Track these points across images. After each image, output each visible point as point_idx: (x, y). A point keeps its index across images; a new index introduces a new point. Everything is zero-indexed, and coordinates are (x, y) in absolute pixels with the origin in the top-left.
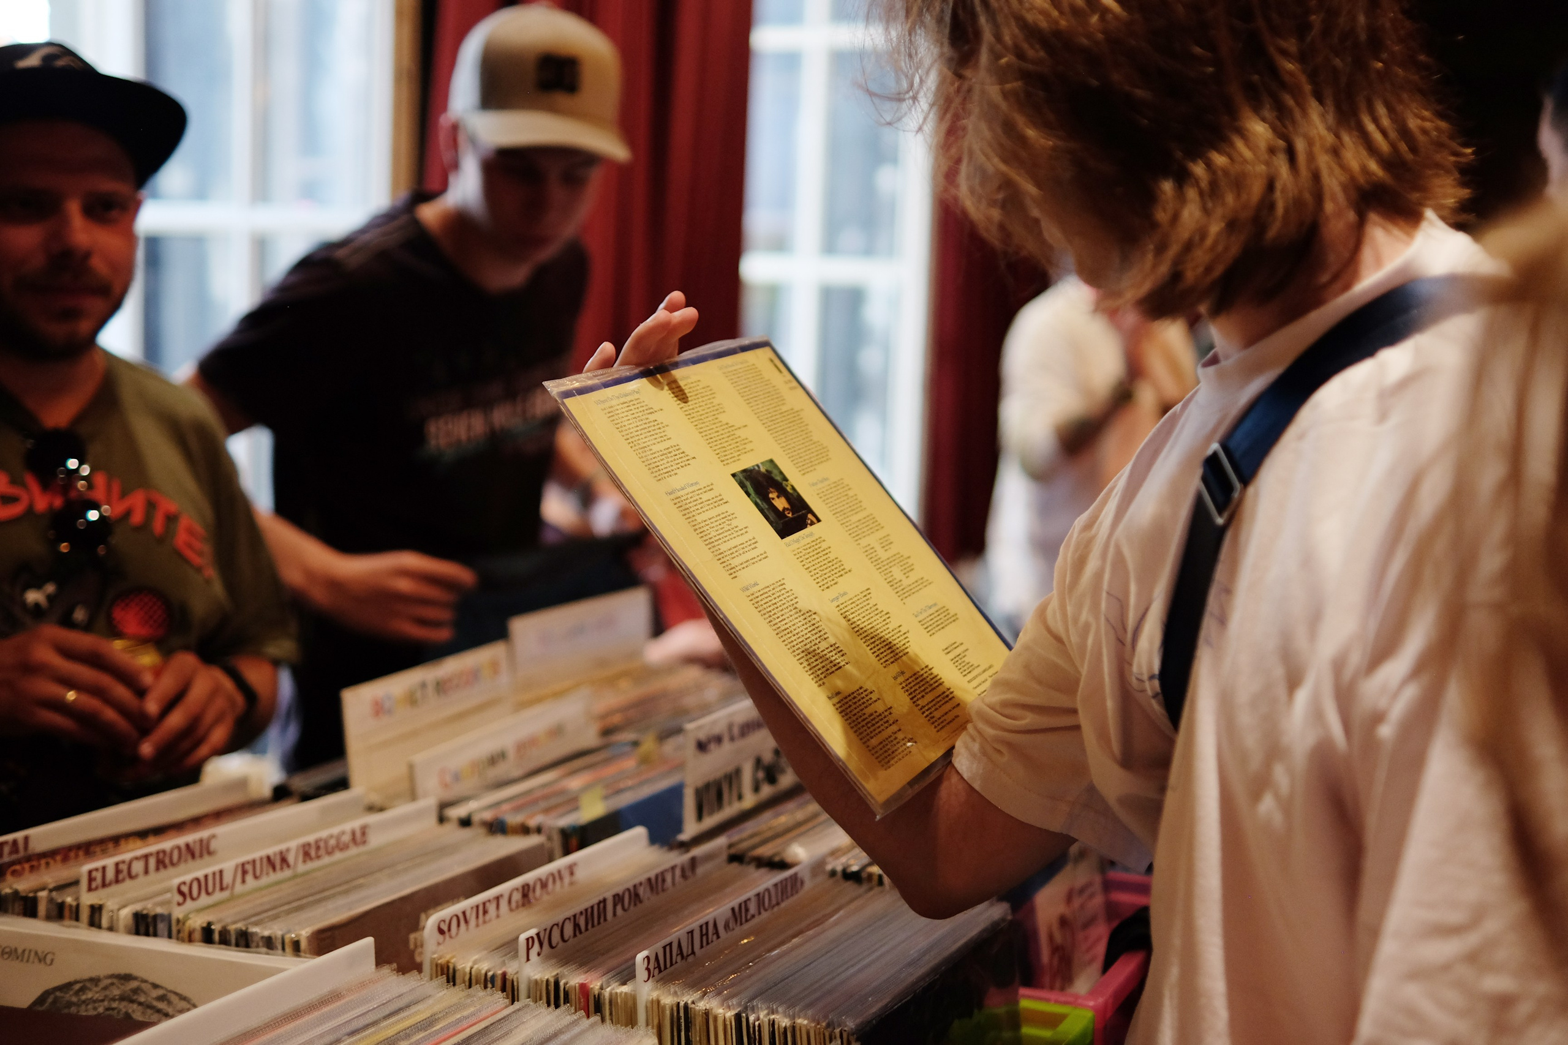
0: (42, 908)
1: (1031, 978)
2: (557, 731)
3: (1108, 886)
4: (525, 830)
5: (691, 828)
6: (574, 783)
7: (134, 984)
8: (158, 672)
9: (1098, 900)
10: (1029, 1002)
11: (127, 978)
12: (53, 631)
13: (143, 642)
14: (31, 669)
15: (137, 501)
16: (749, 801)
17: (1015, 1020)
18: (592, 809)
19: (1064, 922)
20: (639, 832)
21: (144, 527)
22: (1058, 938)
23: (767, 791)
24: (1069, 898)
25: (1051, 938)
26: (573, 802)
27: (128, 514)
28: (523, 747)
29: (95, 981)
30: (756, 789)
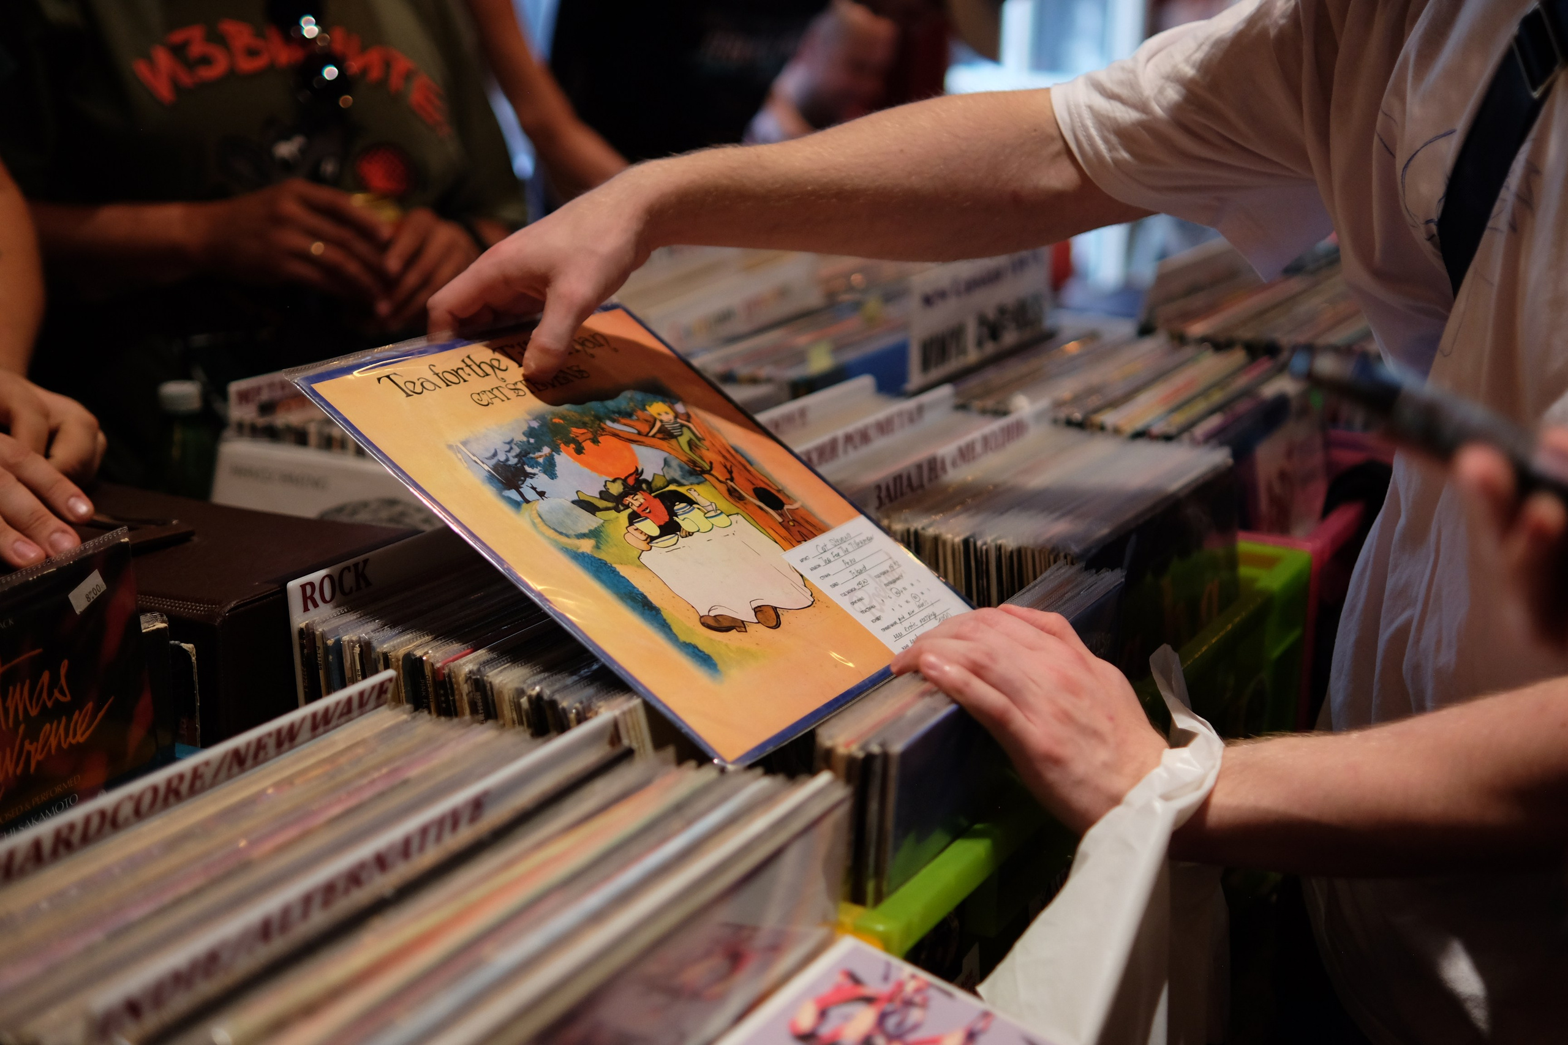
0: (313, 438)
1: (1250, 524)
2: (783, 293)
3: (1329, 444)
4: (754, 381)
5: (916, 379)
6: (801, 340)
7: (398, 509)
8: (399, 226)
9: (1317, 459)
10: (1247, 545)
11: (392, 502)
12: (300, 185)
13: (385, 197)
14: (279, 220)
15: (374, 57)
16: (973, 356)
17: (1232, 561)
18: (820, 362)
19: (1283, 476)
20: (865, 382)
21: (382, 83)
22: (1278, 489)
23: (990, 348)
24: (1289, 454)
25: (1270, 489)
26: (800, 357)
27: (364, 71)
28: (752, 306)
29: (365, 505)
30: (980, 344)
